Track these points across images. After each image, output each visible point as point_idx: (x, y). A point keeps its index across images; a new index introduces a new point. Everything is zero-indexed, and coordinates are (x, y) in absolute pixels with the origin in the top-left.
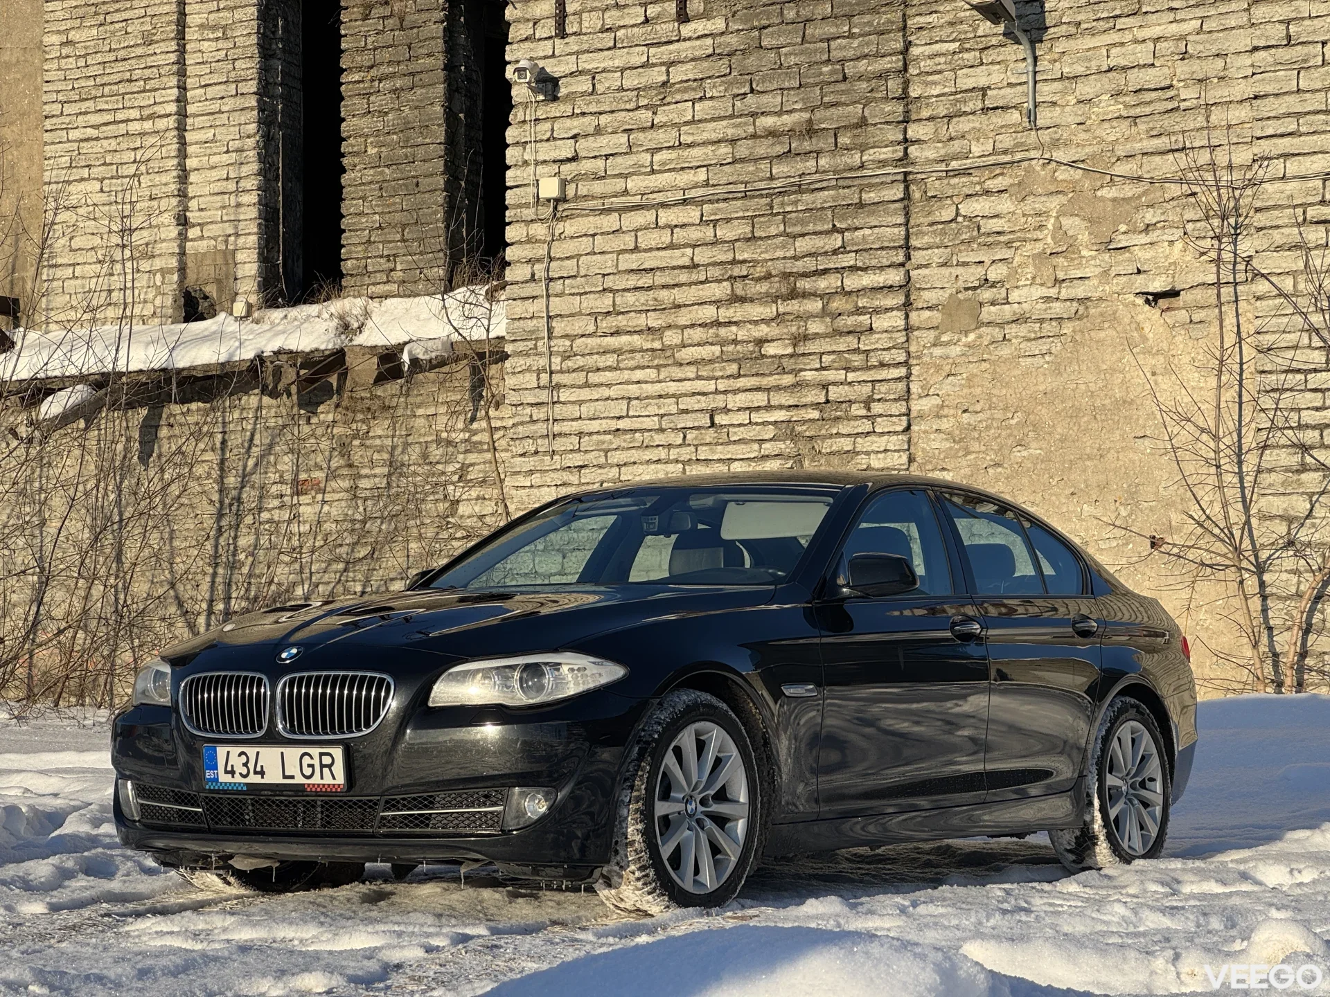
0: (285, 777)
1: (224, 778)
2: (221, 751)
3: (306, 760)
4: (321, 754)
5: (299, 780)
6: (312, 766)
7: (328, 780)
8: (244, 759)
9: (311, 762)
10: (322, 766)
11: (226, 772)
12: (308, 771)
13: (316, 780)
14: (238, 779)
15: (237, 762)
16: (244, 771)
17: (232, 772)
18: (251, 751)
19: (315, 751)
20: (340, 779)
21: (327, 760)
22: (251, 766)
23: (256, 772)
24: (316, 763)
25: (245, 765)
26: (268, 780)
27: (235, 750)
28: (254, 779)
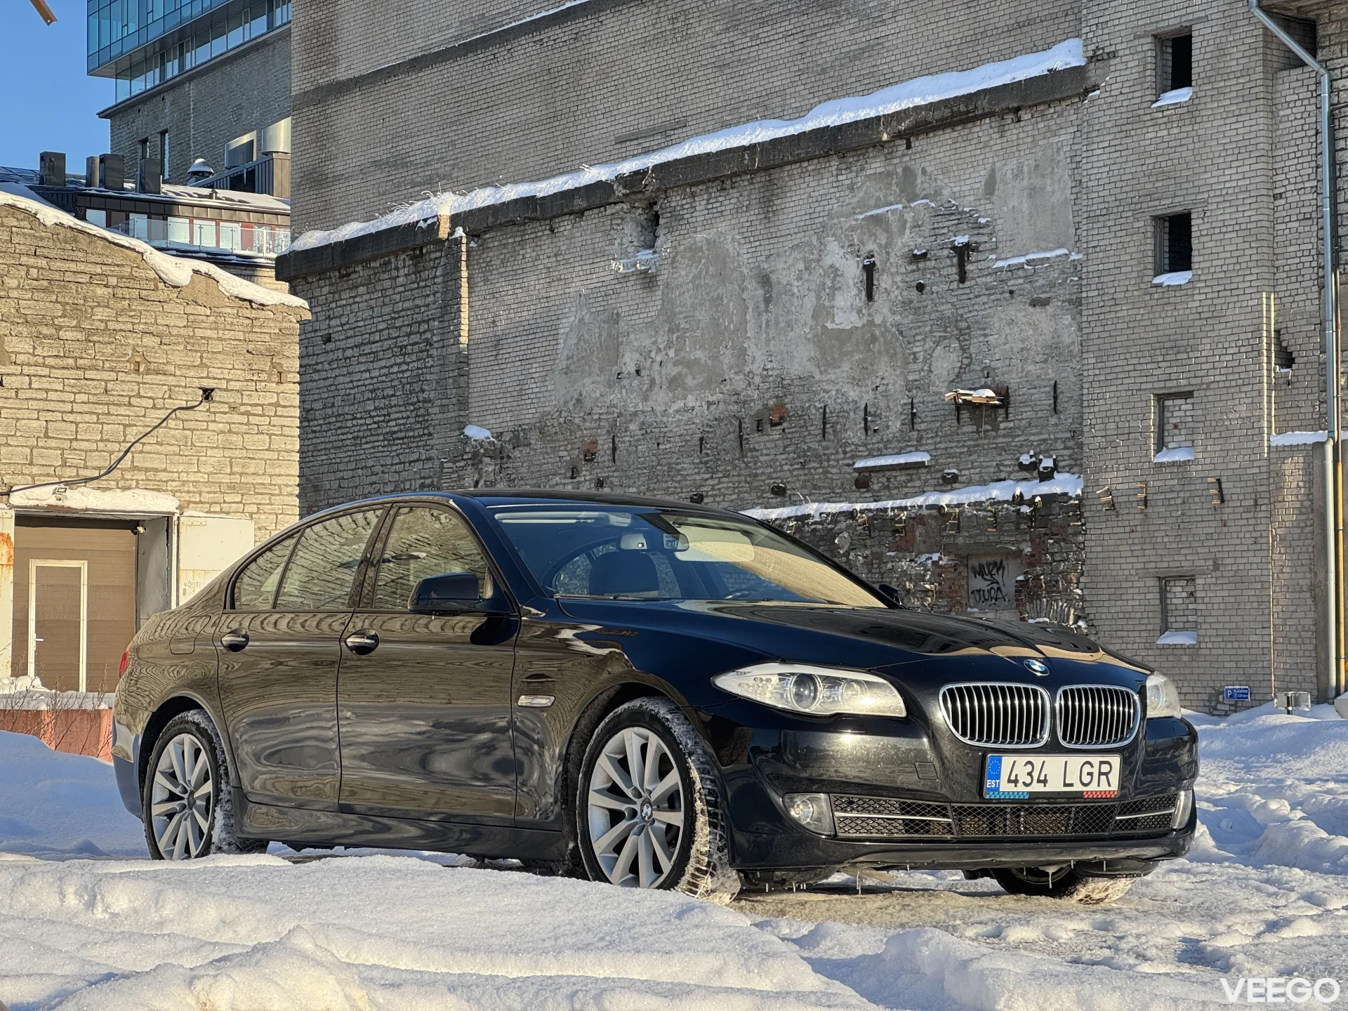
0: (1066, 785)
1: (1005, 787)
2: (1007, 761)
3: (1087, 768)
4: (1101, 763)
5: (1078, 787)
6: (1090, 774)
7: (1104, 787)
8: (1029, 768)
9: (1091, 770)
10: (1101, 774)
11: (1009, 781)
12: (1086, 779)
13: (1093, 787)
14: (1021, 788)
15: (1022, 772)
16: (1028, 780)
17: (1016, 782)
18: (1037, 760)
19: (1096, 760)
20: (1115, 786)
21: (1105, 768)
22: (1035, 775)
23: (1039, 781)
24: (1095, 771)
25: (1030, 774)
26: (1050, 788)
27: (1021, 760)
28: (1038, 788)
